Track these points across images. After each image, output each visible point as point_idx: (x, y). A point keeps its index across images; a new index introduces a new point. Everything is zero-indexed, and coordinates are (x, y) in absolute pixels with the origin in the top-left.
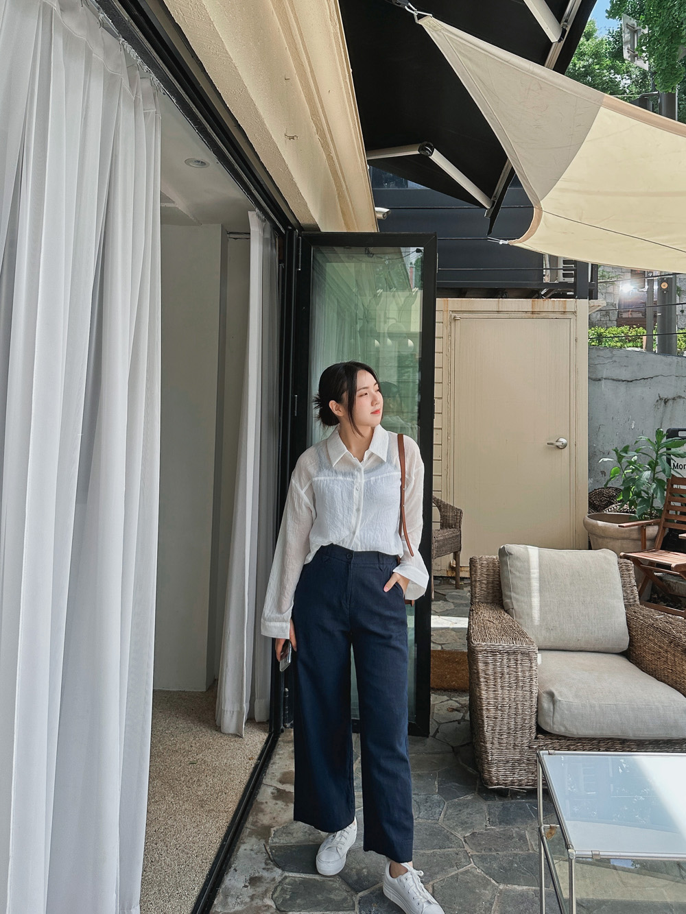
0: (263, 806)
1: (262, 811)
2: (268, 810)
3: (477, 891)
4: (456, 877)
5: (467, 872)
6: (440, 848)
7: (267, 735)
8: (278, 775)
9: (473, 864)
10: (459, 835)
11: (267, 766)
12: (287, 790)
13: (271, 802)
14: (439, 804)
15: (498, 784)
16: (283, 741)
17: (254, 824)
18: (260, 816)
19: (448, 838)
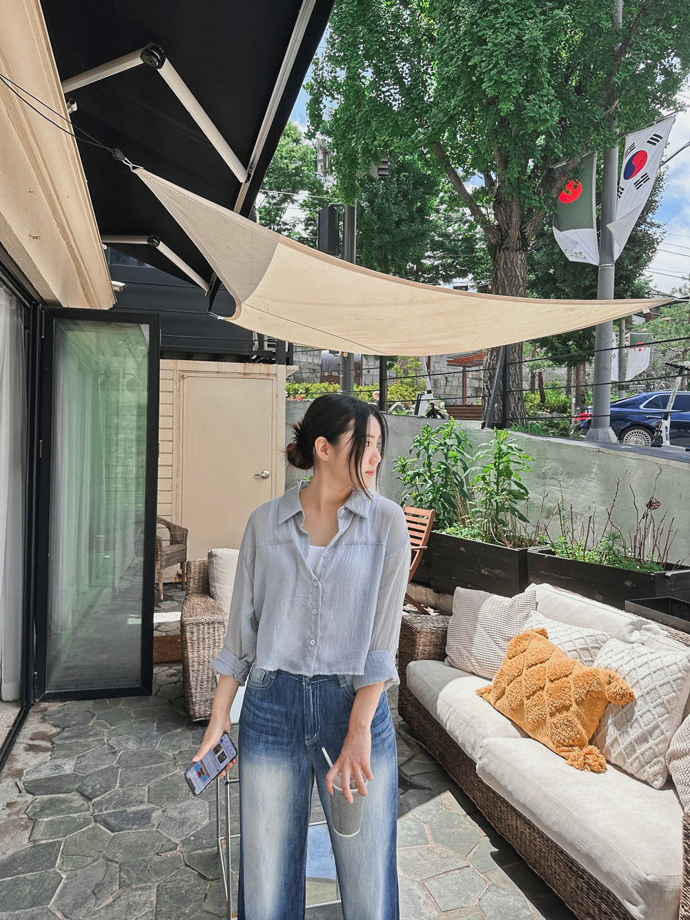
0: (16, 757)
1: (16, 760)
2: (21, 759)
3: (181, 785)
4: (166, 780)
5: (173, 775)
6: (156, 764)
7: (19, 709)
8: (29, 735)
9: (179, 770)
10: (170, 754)
11: (20, 730)
12: (37, 744)
13: (24, 754)
14: (156, 737)
15: (200, 717)
16: (33, 712)
17: (9, 769)
18: (15, 764)
19: (162, 757)
